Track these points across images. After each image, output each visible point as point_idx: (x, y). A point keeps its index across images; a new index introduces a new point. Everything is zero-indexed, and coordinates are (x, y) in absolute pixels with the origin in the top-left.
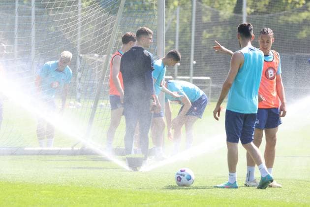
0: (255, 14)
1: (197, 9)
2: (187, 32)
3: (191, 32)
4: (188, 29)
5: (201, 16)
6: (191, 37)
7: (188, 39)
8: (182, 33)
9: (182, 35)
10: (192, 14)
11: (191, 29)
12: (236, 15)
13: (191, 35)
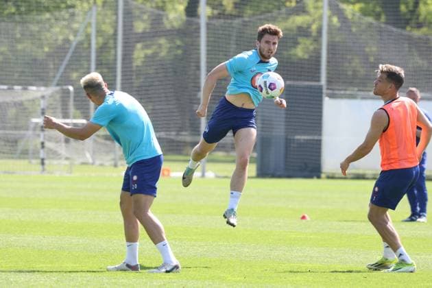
0: (220, 18)
1: (124, 10)
2: (110, 48)
3: (115, 47)
4: (111, 41)
5: (132, 22)
6: (116, 55)
7: (111, 58)
8: (101, 48)
9: (101, 52)
10: (117, 18)
11: (115, 43)
12: (190, 19)
13: (116, 52)
